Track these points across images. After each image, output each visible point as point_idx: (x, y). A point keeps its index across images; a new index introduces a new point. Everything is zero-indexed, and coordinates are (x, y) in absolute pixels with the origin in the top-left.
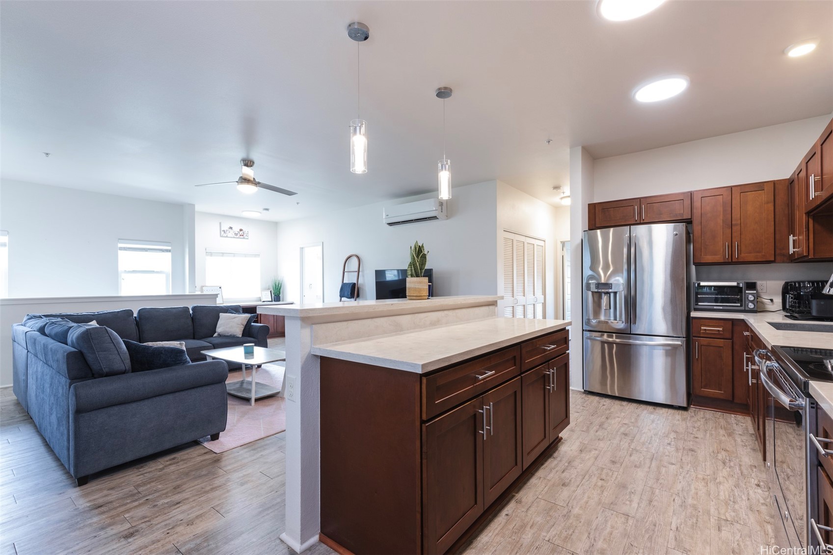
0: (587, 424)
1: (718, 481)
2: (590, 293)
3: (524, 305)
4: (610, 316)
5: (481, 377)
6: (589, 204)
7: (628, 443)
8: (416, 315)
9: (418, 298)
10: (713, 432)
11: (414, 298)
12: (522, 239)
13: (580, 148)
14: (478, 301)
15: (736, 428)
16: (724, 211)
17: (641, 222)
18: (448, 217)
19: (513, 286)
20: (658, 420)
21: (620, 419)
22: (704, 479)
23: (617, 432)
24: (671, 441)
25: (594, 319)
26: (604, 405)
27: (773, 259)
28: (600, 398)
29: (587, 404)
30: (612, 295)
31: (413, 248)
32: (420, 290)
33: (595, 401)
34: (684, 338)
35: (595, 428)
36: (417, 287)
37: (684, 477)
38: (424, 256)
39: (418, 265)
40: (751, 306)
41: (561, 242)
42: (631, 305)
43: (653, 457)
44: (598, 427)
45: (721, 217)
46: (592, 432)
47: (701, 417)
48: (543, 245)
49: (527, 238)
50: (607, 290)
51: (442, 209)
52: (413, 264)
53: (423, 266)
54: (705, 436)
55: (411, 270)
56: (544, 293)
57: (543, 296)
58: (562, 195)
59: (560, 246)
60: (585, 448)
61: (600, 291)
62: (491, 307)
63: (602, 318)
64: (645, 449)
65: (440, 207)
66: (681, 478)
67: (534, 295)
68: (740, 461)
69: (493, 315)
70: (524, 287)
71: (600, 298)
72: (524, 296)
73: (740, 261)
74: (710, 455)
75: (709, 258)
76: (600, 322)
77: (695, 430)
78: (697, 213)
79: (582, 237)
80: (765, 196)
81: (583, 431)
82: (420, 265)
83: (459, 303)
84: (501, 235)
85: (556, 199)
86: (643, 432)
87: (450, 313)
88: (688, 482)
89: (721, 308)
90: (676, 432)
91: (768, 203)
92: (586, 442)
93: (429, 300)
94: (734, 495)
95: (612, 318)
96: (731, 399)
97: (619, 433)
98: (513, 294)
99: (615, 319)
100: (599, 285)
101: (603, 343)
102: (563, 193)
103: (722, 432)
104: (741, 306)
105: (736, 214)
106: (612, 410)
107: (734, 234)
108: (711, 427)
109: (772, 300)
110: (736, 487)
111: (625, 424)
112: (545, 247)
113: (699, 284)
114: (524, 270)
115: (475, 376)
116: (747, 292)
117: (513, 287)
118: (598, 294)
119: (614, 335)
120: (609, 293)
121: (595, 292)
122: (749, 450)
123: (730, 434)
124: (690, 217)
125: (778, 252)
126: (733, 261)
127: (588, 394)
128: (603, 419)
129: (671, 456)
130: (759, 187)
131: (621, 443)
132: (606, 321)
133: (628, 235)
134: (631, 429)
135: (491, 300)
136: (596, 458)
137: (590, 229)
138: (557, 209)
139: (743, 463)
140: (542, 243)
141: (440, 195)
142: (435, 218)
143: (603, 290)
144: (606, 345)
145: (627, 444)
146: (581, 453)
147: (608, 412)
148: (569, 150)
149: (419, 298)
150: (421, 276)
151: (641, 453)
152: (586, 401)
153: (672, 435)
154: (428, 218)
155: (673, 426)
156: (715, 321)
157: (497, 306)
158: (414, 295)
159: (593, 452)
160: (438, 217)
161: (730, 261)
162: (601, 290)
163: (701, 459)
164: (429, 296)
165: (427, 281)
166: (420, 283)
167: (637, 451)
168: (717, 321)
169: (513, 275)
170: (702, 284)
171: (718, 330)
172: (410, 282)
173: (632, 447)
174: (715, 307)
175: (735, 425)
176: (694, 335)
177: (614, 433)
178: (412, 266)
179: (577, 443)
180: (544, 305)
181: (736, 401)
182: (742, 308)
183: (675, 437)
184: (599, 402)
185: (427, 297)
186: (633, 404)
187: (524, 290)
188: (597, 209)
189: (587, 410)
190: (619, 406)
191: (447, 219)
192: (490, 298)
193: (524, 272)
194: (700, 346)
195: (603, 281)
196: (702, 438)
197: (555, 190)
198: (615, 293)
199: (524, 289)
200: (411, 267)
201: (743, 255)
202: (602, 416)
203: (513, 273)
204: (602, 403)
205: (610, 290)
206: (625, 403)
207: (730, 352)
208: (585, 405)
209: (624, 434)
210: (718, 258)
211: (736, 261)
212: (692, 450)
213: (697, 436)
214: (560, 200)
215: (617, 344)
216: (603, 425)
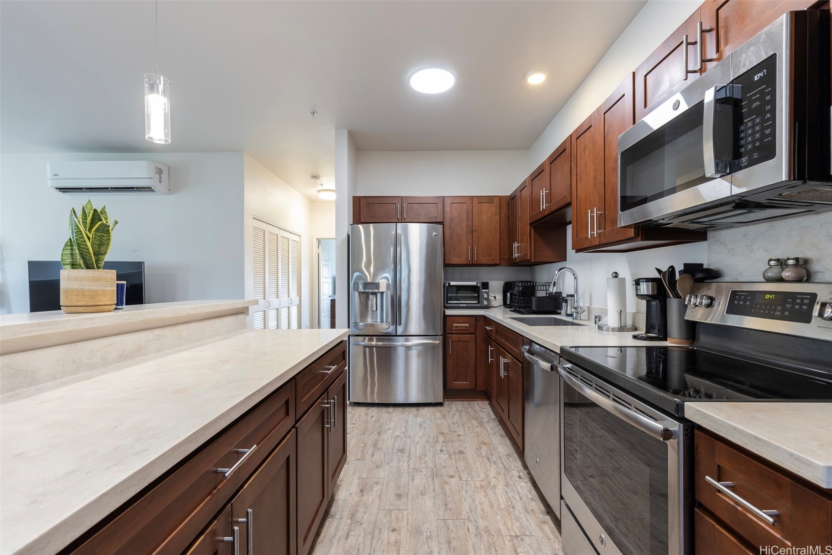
0: (361, 447)
1: (492, 484)
2: (357, 294)
3: (278, 309)
4: (377, 318)
5: (229, 472)
6: (353, 197)
7: (406, 462)
8: (80, 344)
9: (90, 309)
10: (469, 425)
11: (79, 309)
12: (276, 231)
13: (347, 131)
14: (219, 309)
15: (482, 416)
16: (468, 217)
17: (403, 221)
18: (170, 191)
19: (264, 286)
20: (424, 423)
21: (391, 431)
22: (481, 487)
23: (393, 449)
24: (442, 447)
25: (361, 322)
26: (372, 417)
27: (499, 263)
28: (367, 408)
29: (356, 420)
30: (379, 295)
31: (79, 213)
32: (94, 294)
33: (363, 414)
34: (441, 336)
35: (370, 451)
36: (86, 288)
37: (466, 492)
38: (105, 231)
39: (89, 245)
40: (485, 303)
41: (317, 239)
42: (396, 305)
43: (433, 474)
44: (373, 448)
45: (465, 223)
46: (368, 457)
47: (456, 409)
48: (298, 240)
49: (281, 231)
50: (374, 291)
51: (160, 178)
52: (75, 244)
53: (103, 248)
54: (465, 431)
55: (72, 255)
56: (299, 294)
57: (298, 298)
58: (320, 188)
59: (315, 243)
60: (365, 485)
61: (367, 291)
62: (240, 317)
63: (369, 321)
64: (424, 465)
65: (158, 176)
66: (464, 493)
67: (289, 296)
68: (498, 453)
69: (243, 326)
70: (278, 287)
71: (367, 298)
72: (278, 297)
73: (478, 263)
74: (476, 452)
75: (455, 260)
76: (366, 325)
77: (456, 426)
78: (448, 217)
79: (348, 231)
80: (493, 208)
81: (359, 460)
82: (96, 246)
83: (185, 313)
84: (249, 224)
85: (313, 192)
86: (416, 442)
87: (167, 331)
88: (472, 497)
89: (465, 305)
90: (442, 434)
91: (496, 214)
92: (365, 476)
93: (120, 312)
94: (509, 498)
95: (379, 320)
96: (474, 388)
97: (395, 451)
98: (264, 296)
99: (382, 321)
100: (366, 285)
101: (365, 347)
102: (322, 185)
103: (475, 423)
104: (479, 303)
105: (475, 223)
106: (381, 421)
107: (474, 239)
108: (465, 420)
109: (495, 297)
110: (507, 487)
111: (397, 436)
112: (300, 243)
113: (449, 284)
114: (277, 268)
115: (216, 472)
116: (483, 291)
117: (264, 288)
118: (365, 295)
119: (375, 338)
120: (375, 294)
121: (362, 292)
122: (499, 437)
123: (481, 424)
124: (442, 221)
125: (502, 257)
126: (473, 263)
127: (354, 406)
128: (375, 436)
129: (447, 465)
130: (490, 199)
131: (400, 464)
132: (373, 324)
133: (394, 232)
134: (405, 442)
135: (239, 306)
136: (380, 497)
137: (354, 223)
138: (313, 204)
139: (501, 455)
140: (297, 238)
141: (149, 132)
142: (148, 189)
143: (370, 291)
144: (367, 349)
145: (405, 464)
146: (362, 496)
147: (378, 425)
148: (334, 130)
149: (95, 308)
150: (98, 268)
151: (421, 471)
152: (354, 416)
153: (441, 439)
154: (137, 188)
155: (438, 427)
156: (463, 318)
157: (248, 314)
158: (80, 304)
159: (375, 489)
160: (153, 188)
161: (471, 263)
162: (369, 290)
163: (471, 462)
164: (117, 305)
165: (115, 277)
166: (95, 280)
167: (417, 471)
168: (465, 318)
169: (264, 273)
170: (452, 283)
171: (466, 326)
172: (68, 279)
173: (411, 466)
174: (461, 305)
175: (480, 412)
176: (448, 332)
177: (390, 452)
178: (75, 247)
179: (356, 481)
180: (299, 307)
181: (478, 389)
182: (479, 305)
183: (444, 440)
184: (367, 414)
185: (115, 306)
186: (398, 408)
187: (278, 291)
188: (362, 203)
189: (357, 428)
190: (387, 414)
191: (169, 194)
192: (237, 304)
193: (277, 270)
194: (453, 342)
195: (369, 280)
196: (463, 435)
197: (313, 180)
198: (382, 293)
199: (278, 289)
200: (72, 250)
201: (479, 258)
202: (373, 433)
203: (264, 271)
204: (370, 415)
205: (376, 291)
206: (391, 409)
207: (474, 345)
208: (354, 422)
209: (400, 450)
210: (462, 261)
211: (475, 263)
212: (461, 452)
213: (459, 433)
214: (317, 193)
215: (377, 347)
216: (377, 443)
